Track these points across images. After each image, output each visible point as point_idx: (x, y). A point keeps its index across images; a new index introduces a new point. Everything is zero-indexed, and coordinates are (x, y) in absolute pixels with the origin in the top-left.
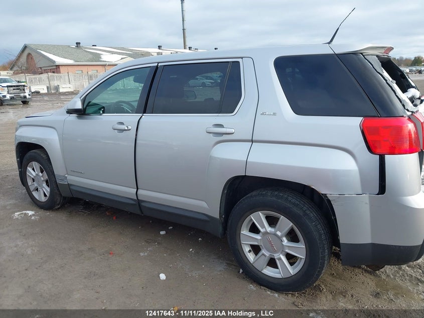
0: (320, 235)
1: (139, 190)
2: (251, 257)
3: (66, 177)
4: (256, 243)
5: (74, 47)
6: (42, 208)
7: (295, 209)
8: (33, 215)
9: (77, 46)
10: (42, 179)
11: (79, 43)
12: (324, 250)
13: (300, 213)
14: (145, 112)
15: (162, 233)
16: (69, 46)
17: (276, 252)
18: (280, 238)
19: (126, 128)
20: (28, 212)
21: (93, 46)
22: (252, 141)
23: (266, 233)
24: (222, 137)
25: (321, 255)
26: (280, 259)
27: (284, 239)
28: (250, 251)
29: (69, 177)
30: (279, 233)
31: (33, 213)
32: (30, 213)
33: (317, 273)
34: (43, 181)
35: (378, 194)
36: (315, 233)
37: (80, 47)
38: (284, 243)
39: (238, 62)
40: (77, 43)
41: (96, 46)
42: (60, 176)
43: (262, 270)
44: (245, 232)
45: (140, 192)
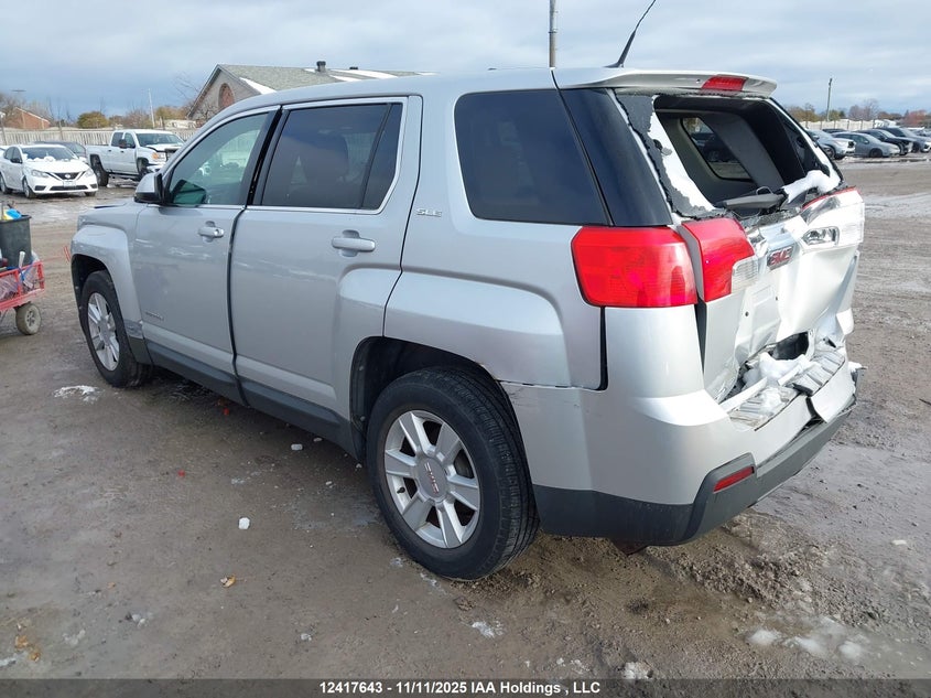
0: (503, 465)
1: (238, 357)
2: (402, 501)
3: (141, 326)
4: (407, 475)
5: (313, 71)
6: (110, 383)
7: (463, 411)
8: (91, 394)
9: (319, 70)
10: (109, 327)
11: (324, 63)
12: (509, 498)
13: (470, 417)
14: (250, 202)
15: (295, 447)
16: (303, 70)
17: (437, 494)
18: (443, 467)
19: (216, 233)
20: (83, 387)
21: (351, 68)
22: (401, 268)
23: (423, 456)
24: (357, 257)
25: (502, 508)
26: (443, 509)
27: (452, 469)
28: (401, 490)
29: (145, 326)
30: (441, 457)
31: (91, 389)
32: (86, 389)
33: (496, 543)
34: (111, 330)
35: (598, 389)
36: (492, 460)
37: (324, 71)
38: (449, 478)
39: (400, 104)
40: (319, 64)
41: (356, 69)
42: (132, 323)
43: (417, 529)
44: (392, 451)
45: (240, 360)
